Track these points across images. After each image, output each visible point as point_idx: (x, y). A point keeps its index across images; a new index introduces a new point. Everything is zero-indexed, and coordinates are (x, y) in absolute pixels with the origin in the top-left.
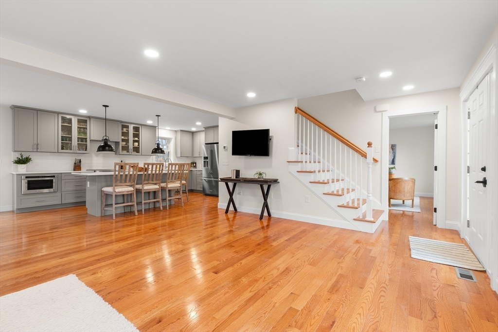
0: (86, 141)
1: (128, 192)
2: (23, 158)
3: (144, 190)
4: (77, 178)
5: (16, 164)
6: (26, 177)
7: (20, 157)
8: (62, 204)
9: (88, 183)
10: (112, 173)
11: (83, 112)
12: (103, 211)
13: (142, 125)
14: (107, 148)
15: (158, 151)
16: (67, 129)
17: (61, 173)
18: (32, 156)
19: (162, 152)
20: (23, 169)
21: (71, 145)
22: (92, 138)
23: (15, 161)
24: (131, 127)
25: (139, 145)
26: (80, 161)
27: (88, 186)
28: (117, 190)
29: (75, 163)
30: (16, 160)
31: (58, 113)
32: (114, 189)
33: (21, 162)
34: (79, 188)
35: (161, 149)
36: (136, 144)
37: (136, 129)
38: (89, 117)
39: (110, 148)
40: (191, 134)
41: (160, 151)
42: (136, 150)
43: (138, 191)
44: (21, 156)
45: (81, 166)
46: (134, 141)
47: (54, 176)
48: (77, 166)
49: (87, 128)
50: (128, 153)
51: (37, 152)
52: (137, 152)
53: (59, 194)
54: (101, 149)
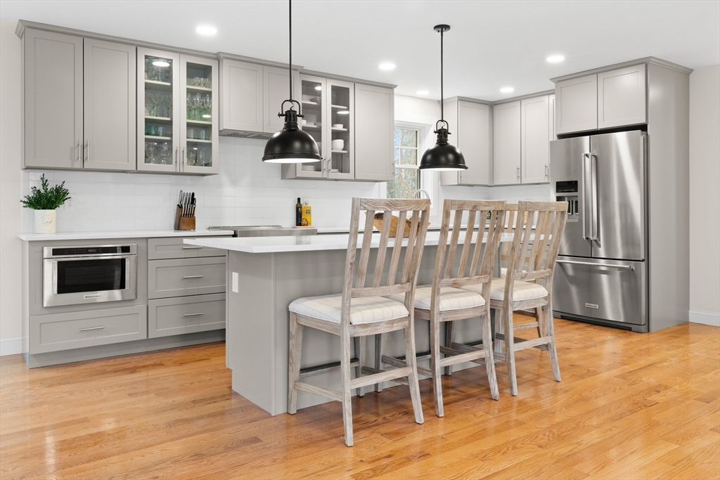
0: (209, 136)
1: (392, 322)
2: (49, 188)
3: (441, 313)
4: (189, 254)
5: (31, 210)
6: (56, 252)
7: (40, 187)
8: (148, 341)
9: (235, 276)
10: (341, 242)
11: (206, 33)
12: (294, 395)
13: (356, 82)
14: (297, 145)
15: (443, 159)
16: (159, 95)
17: (147, 238)
18: (72, 183)
19: (458, 161)
20: (47, 224)
21: (170, 149)
22: (227, 125)
23: (29, 198)
24: (325, 90)
25: (346, 147)
26: (193, 200)
27: (235, 288)
28: (357, 317)
29: (180, 207)
30: (31, 195)
31: (137, 45)
32: (345, 310)
33: (44, 201)
34: (193, 288)
35: (452, 150)
36: (340, 143)
37: (340, 96)
38: (218, 58)
39: (307, 146)
40: (487, 108)
41: (451, 156)
42: (340, 161)
43: (422, 317)
44: (44, 185)
45: (196, 215)
46: (336, 135)
47: (126, 249)
48: (185, 215)
49: (210, 93)
50: (318, 174)
51: (83, 170)
52: (341, 171)
53: (139, 307)
54: (277, 150)
